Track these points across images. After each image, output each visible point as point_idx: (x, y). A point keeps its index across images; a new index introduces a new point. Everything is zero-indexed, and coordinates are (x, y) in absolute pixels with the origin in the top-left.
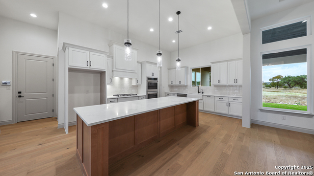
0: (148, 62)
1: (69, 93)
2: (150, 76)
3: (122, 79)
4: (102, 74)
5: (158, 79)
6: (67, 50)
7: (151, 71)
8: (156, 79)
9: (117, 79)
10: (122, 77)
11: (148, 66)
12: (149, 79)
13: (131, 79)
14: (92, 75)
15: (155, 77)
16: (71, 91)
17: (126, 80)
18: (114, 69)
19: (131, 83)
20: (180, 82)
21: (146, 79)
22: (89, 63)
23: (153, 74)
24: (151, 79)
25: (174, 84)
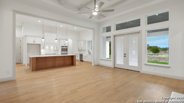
0: (62, 39)
1: (27, 52)
2: (63, 45)
3: (50, 47)
4: (40, 45)
6: (26, 37)
7: (63, 43)
8: (67, 47)
9: (47, 47)
11: (61, 41)
12: (62, 47)
13: (54, 47)
14: (36, 45)
16: (28, 52)
17: (52, 47)
18: (45, 43)
22: (34, 41)
23: (65, 44)
24: (63, 47)
25: (80, 49)
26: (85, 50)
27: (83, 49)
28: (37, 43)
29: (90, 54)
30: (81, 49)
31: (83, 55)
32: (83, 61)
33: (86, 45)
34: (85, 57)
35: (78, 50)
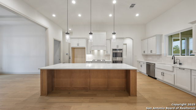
2: (116, 48)
3: (99, 51)
5: (123, 50)
8: (122, 50)
9: (96, 51)
10: (99, 50)
12: (113, 50)
13: (104, 51)
15: (119, 48)
17: (102, 51)
19: (104, 53)
20: (151, 51)
21: (112, 50)
22: (78, 44)
23: (118, 46)
24: (116, 50)
25: (146, 53)
26: (160, 55)
27: (154, 53)
28: (81, 46)
29: (178, 65)
30: (149, 53)
31: (156, 66)
32: (156, 79)
33: (163, 44)
34: (162, 71)
35: (143, 55)
